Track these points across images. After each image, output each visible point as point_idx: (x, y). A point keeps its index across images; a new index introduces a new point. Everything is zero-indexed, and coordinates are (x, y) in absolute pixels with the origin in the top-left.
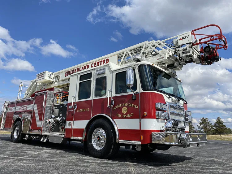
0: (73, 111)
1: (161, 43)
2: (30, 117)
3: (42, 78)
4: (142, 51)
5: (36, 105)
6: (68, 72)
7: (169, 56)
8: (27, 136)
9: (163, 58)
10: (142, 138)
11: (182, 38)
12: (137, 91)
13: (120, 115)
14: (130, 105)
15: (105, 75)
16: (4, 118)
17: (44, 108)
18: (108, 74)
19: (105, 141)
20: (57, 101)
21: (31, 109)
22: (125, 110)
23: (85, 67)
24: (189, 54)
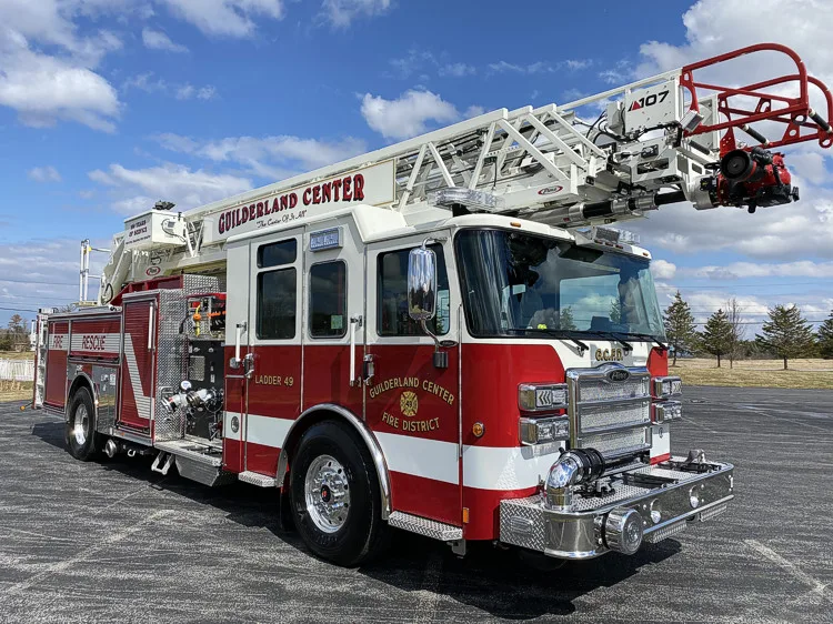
0: (244, 379)
1: (558, 118)
2: (113, 380)
3: (142, 235)
4: (485, 152)
5: (128, 336)
6: (229, 214)
7: (583, 183)
8: (112, 445)
9: (561, 188)
10: (466, 520)
11: (642, 100)
12: (452, 336)
13: (392, 420)
14: (427, 385)
15: (340, 256)
16: (42, 369)
17: (155, 354)
18: (349, 254)
19: (346, 505)
20: (195, 328)
21: (116, 351)
22: (409, 404)
23: (284, 200)
24: (666, 173)
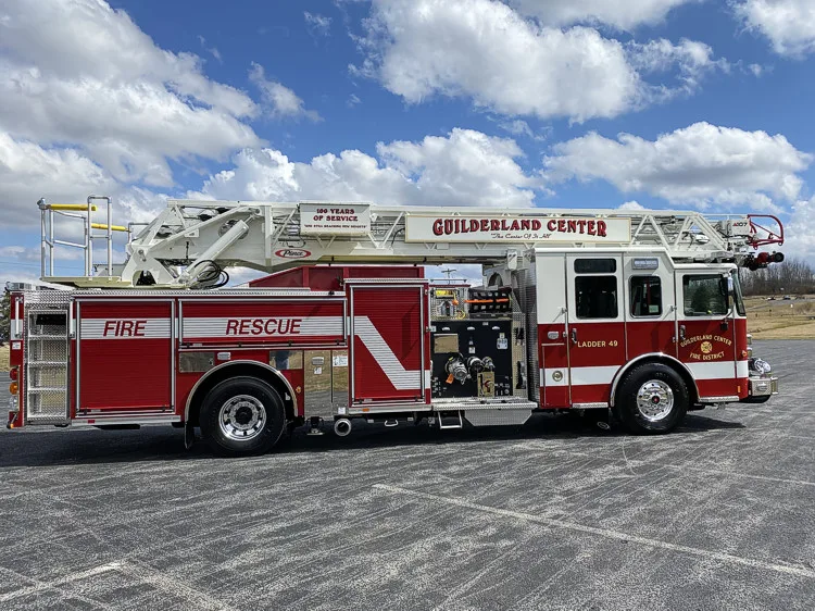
0: (565, 346)
2: (342, 361)
3: (348, 222)
5: (362, 318)
6: (449, 221)
10: (739, 391)
11: (738, 223)
12: (730, 315)
13: (696, 356)
14: (716, 338)
15: (655, 274)
18: (662, 272)
22: (706, 347)
23: (525, 223)
